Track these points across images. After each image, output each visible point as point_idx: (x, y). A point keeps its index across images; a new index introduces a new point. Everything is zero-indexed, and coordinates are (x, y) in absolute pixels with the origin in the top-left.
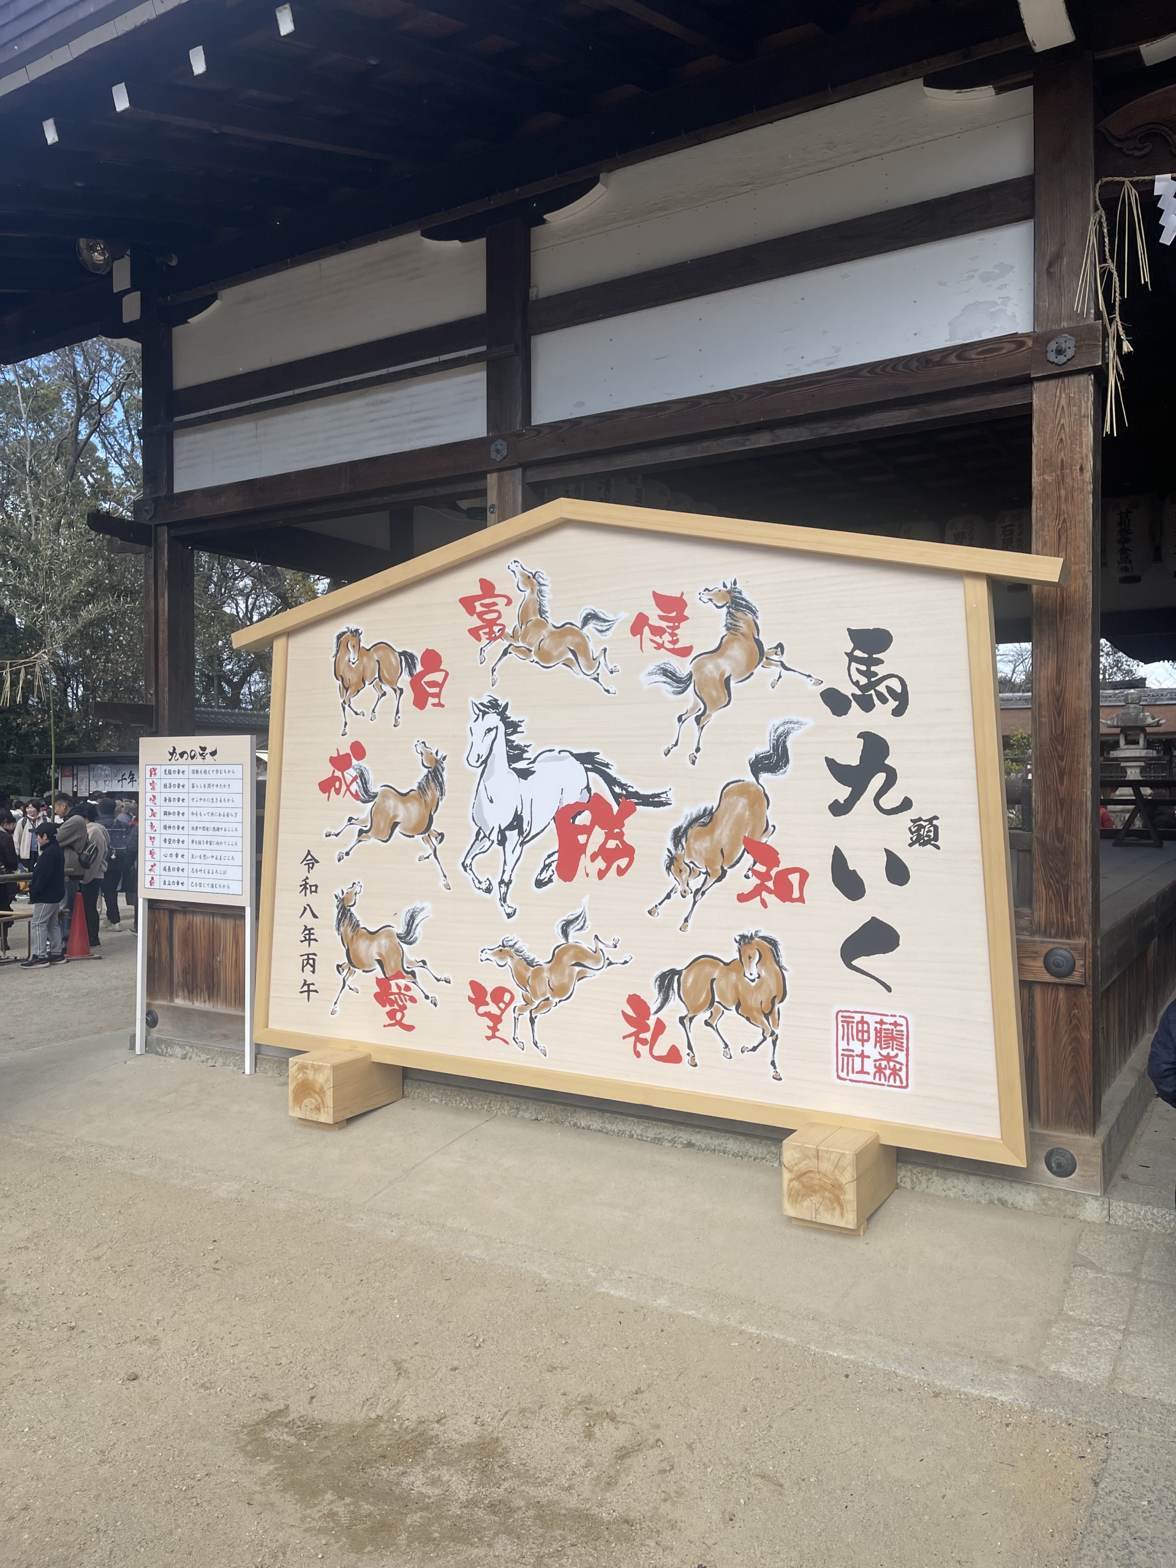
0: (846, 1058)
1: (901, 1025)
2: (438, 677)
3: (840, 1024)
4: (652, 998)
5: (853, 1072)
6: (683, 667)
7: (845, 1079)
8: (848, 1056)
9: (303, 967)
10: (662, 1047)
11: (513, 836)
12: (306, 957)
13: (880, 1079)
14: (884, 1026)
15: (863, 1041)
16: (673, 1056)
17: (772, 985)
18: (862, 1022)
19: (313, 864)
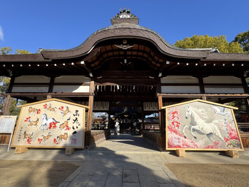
1: (76, 139)
4: (56, 139)
10: (56, 143)
11: (45, 125)
12: (19, 138)
13: (74, 143)
17: (67, 137)
18: (73, 139)
19: (22, 128)
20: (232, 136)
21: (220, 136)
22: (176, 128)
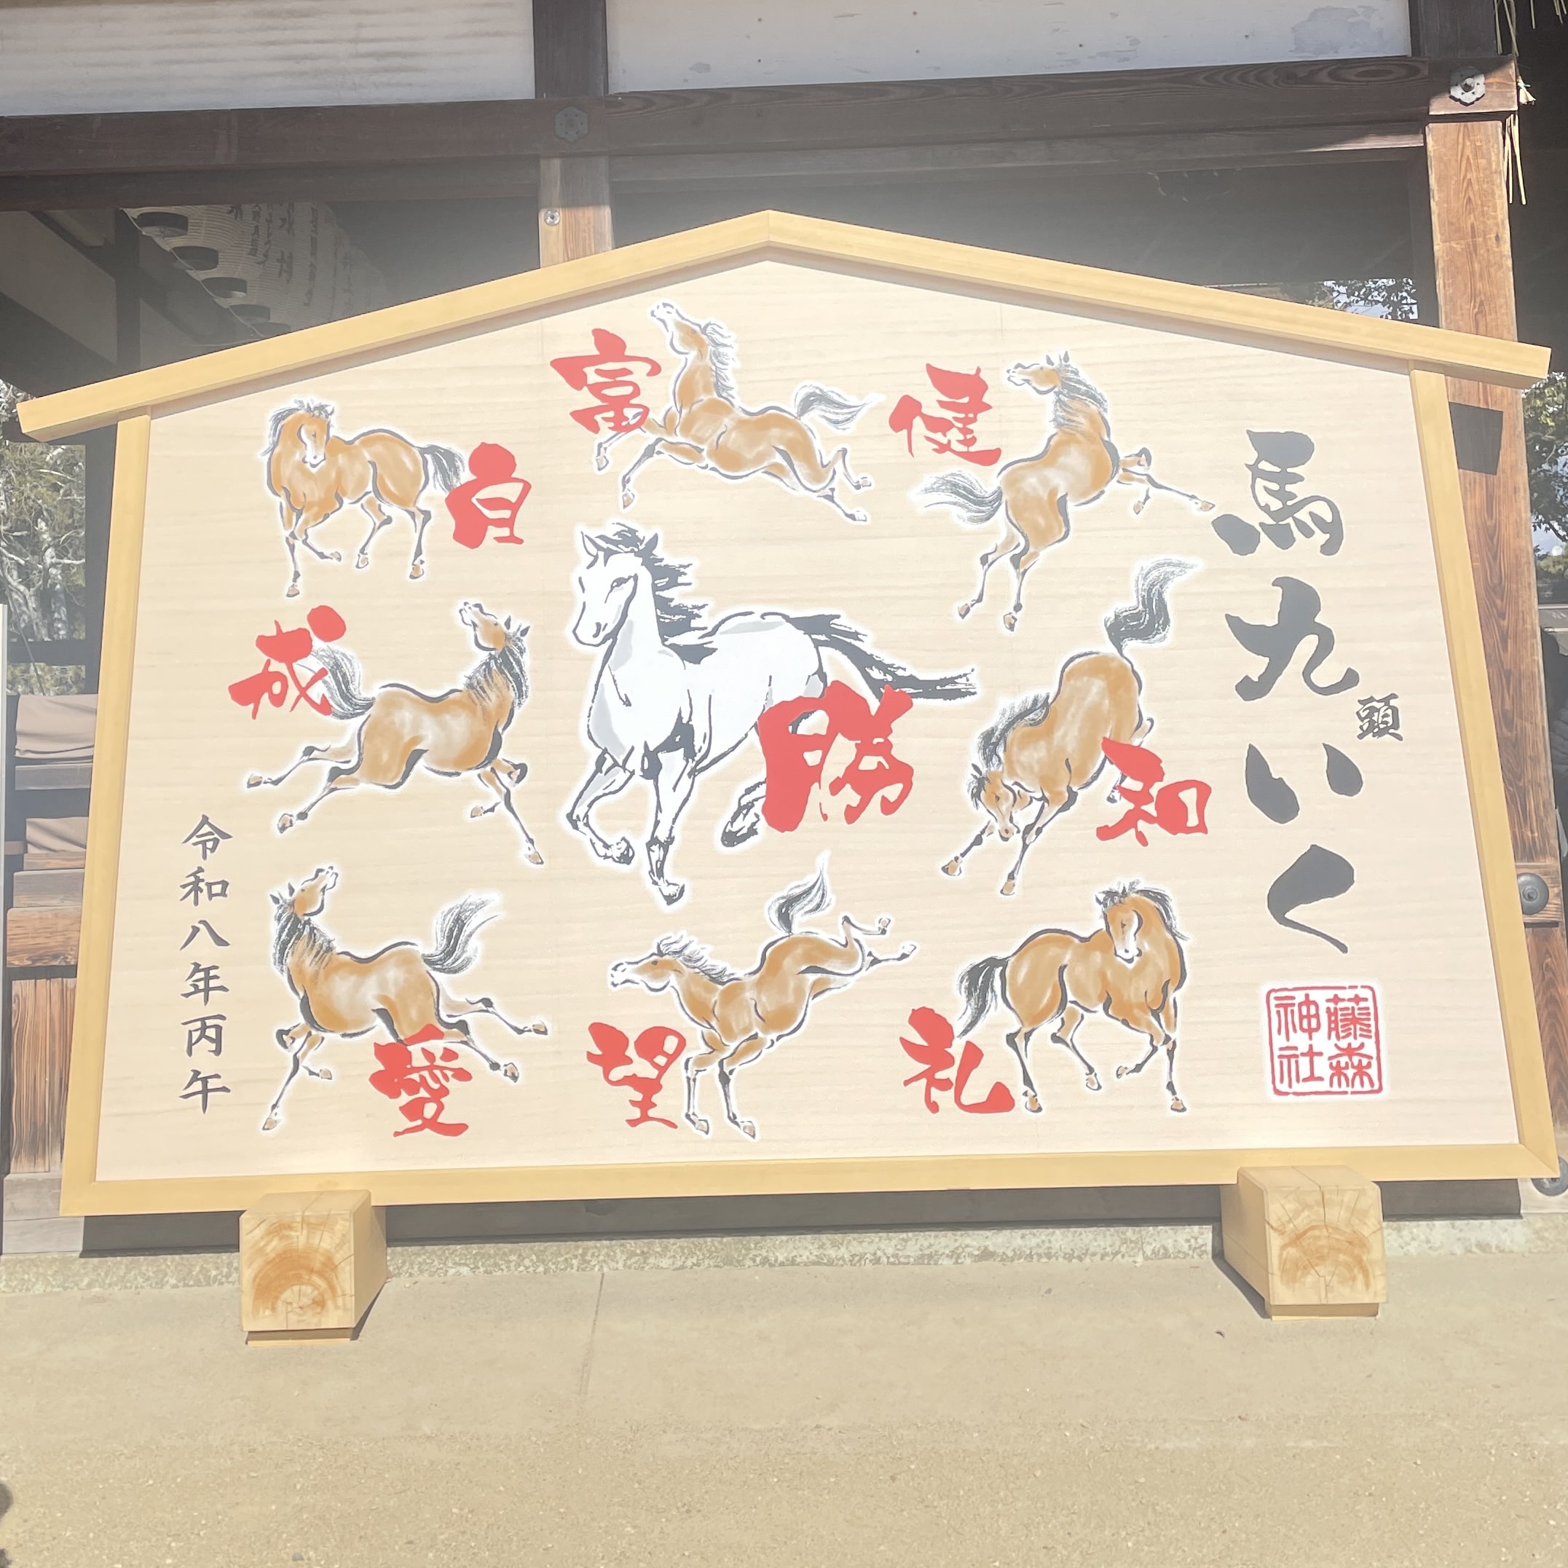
0: (1285, 1061)
1: (1365, 1000)
2: (509, 491)
3: (1274, 1010)
5: (1298, 1080)
6: (987, 480)
7: (1287, 1094)
8: (1289, 1057)
9: (190, 1045)
10: (977, 1089)
11: (673, 762)
12: (198, 1024)
13: (1340, 1085)
14: (1341, 1005)
15: (1310, 1031)
16: (999, 1100)
17: (1163, 964)
18: (1307, 1002)
19: (216, 842)
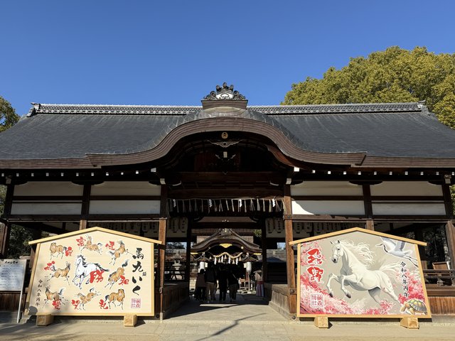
2: (71, 251)
3: (132, 300)
5: (133, 307)
9: (37, 300)
10: (105, 307)
11: (82, 276)
13: (137, 307)
14: (138, 300)
17: (123, 296)
18: (135, 300)
19: (41, 282)
20: (413, 293)
21: (393, 293)
22: (316, 279)
